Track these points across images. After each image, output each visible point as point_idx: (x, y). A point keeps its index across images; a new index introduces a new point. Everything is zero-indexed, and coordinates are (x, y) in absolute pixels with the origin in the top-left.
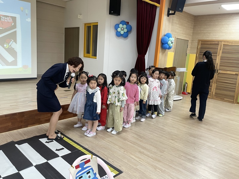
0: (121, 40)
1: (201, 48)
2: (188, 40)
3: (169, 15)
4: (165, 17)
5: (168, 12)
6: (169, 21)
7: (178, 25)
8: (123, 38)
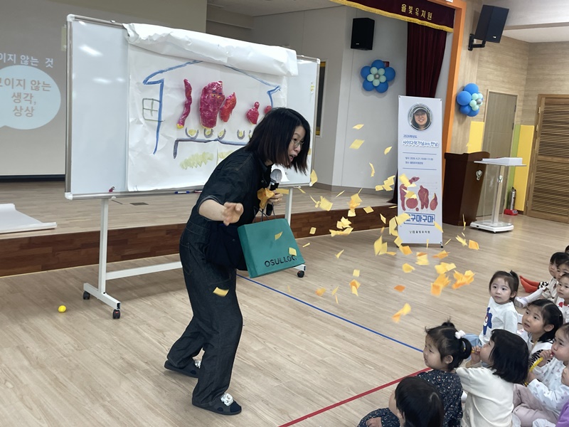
0: (373, 98)
1: (545, 112)
2: (516, 96)
3: (471, 47)
4: (463, 52)
5: (471, 41)
6: (472, 58)
7: (492, 66)
8: (376, 93)
